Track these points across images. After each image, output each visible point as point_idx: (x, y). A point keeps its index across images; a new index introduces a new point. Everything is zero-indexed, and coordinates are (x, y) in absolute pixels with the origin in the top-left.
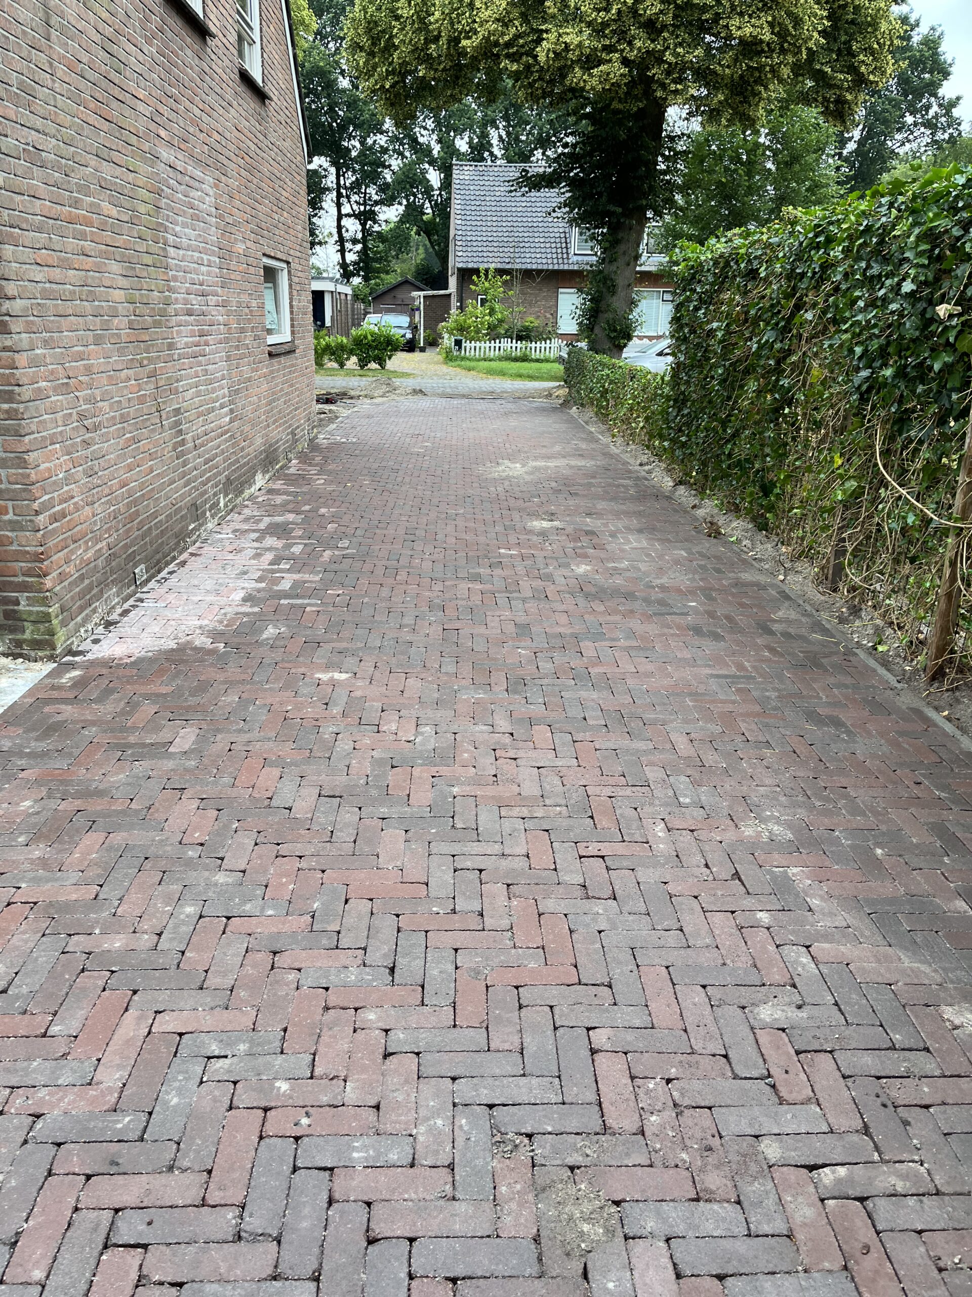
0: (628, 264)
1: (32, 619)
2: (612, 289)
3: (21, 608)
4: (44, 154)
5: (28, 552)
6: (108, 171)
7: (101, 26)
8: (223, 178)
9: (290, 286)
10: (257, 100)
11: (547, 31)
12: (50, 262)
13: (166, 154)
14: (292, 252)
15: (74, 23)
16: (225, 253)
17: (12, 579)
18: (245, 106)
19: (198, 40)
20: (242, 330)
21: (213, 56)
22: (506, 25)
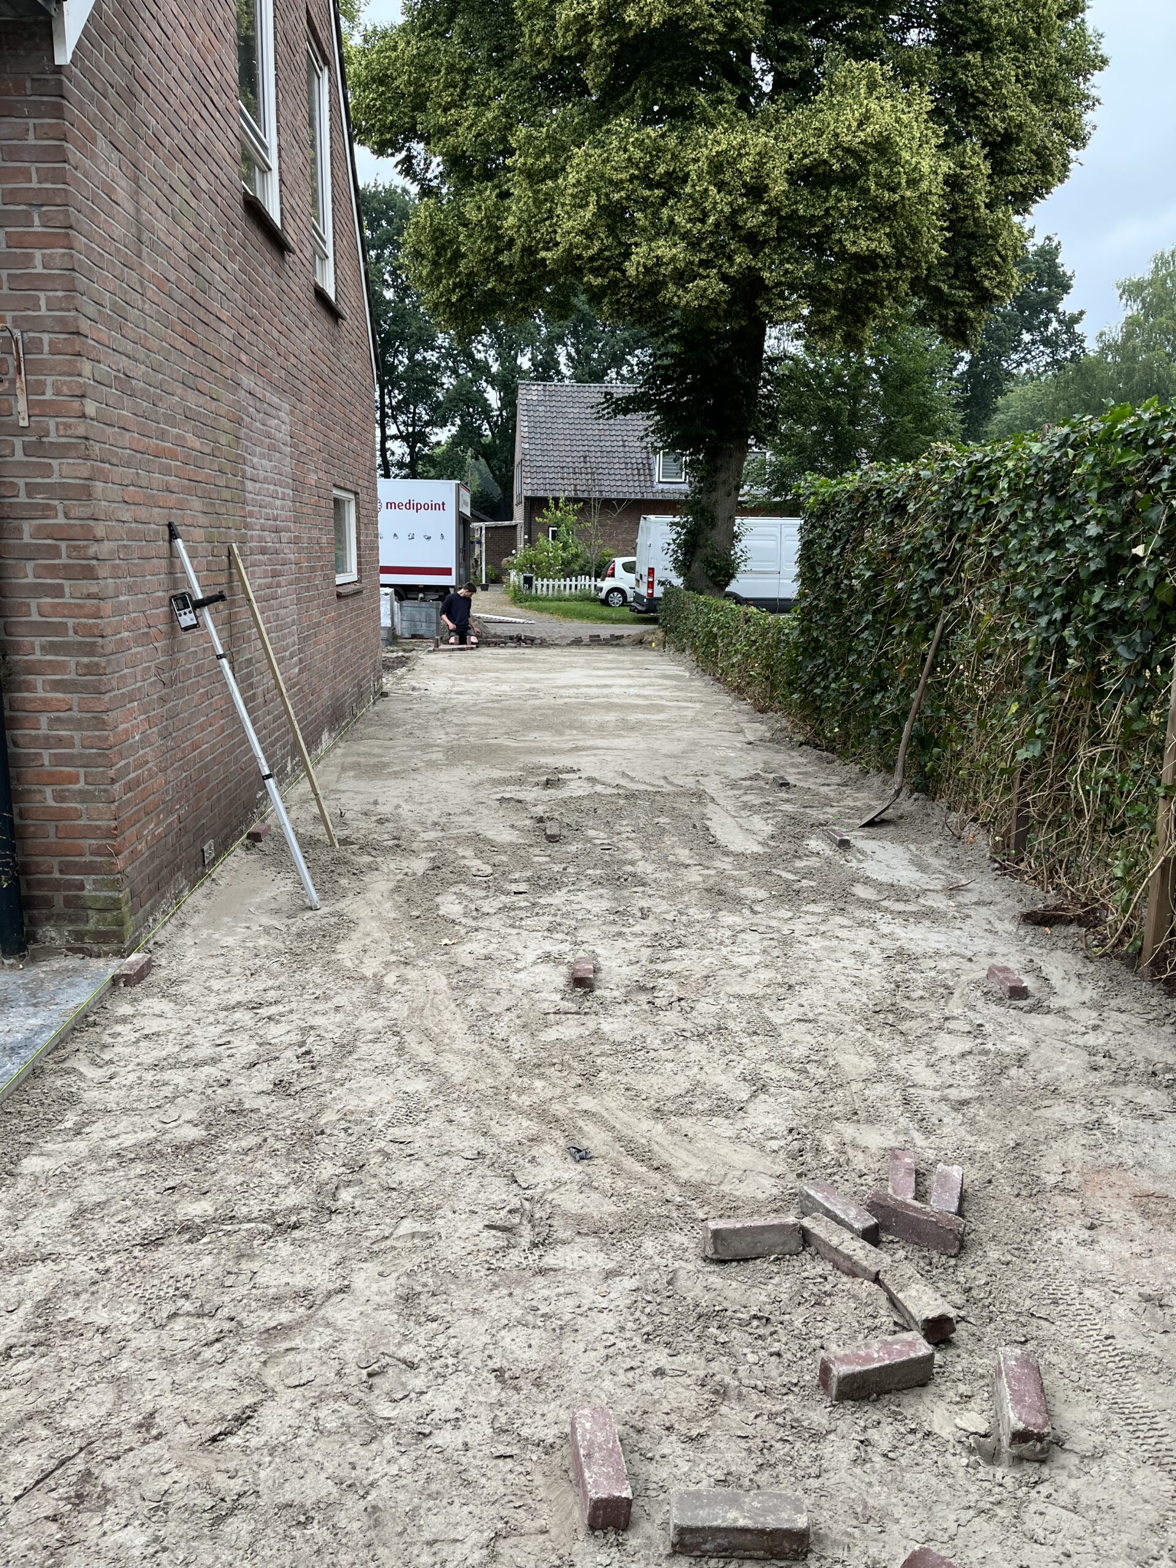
0: (729, 495)
1: (98, 906)
2: (712, 522)
3: (85, 893)
4: (134, 382)
5: (98, 827)
6: (193, 400)
7: (188, 241)
8: (299, 404)
9: (358, 519)
10: (329, 319)
11: (637, 245)
12: (137, 499)
13: (247, 380)
14: (360, 482)
15: (163, 238)
16: (298, 484)
17: (77, 859)
18: (320, 326)
19: (276, 255)
20: (313, 569)
21: (291, 274)
22: (589, 237)
